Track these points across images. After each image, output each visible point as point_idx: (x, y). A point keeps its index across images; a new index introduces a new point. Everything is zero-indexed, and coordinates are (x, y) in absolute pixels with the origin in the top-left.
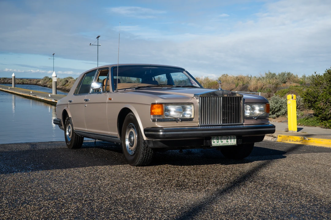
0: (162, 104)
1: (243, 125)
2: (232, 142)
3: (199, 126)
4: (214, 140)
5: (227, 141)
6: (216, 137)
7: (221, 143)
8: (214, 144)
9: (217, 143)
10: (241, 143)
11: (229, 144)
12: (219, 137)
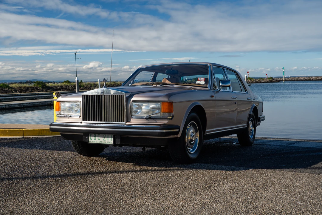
0: (60, 102)
1: (126, 124)
2: (109, 141)
3: (81, 123)
4: (91, 137)
5: (104, 139)
6: (93, 134)
7: (98, 141)
8: (91, 140)
9: (94, 140)
10: (119, 143)
11: (106, 142)
12: (97, 135)
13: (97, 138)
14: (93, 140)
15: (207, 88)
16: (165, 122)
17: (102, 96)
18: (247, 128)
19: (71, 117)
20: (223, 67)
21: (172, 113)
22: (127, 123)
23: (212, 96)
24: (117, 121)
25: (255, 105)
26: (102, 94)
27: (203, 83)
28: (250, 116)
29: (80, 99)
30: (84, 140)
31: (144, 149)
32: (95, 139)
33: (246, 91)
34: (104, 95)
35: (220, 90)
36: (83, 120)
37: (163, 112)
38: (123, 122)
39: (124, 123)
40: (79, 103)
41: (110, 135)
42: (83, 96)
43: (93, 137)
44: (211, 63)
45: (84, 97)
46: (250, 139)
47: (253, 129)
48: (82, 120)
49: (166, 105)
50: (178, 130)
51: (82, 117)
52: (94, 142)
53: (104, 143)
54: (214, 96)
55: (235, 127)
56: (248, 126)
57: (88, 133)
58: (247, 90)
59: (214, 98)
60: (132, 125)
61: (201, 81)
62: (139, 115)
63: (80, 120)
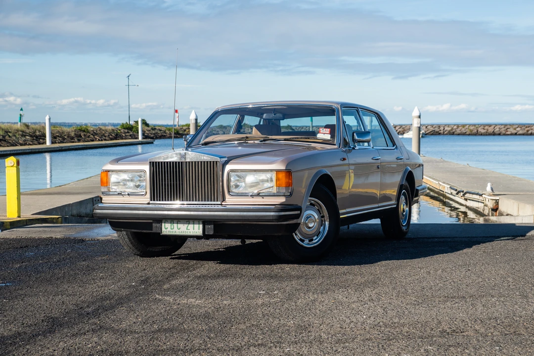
0: (109, 171)
1: (221, 204)
2: (196, 229)
3: (149, 204)
4: (166, 224)
5: (187, 227)
6: (169, 221)
7: (177, 231)
8: (166, 230)
9: (171, 230)
10: (211, 233)
11: (190, 232)
12: (175, 221)
13: (175, 225)
14: (169, 229)
15: (335, 145)
16: (282, 200)
17: (182, 162)
18: (397, 208)
19: (129, 195)
20: (357, 108)
21: (290, 188)
22: (223, 204)
23: (344, 159)
24: (206, 199)
25: (410, 169)
26: (183, 160)
27: (328, 137)
28: (401, 187)
29: (146, 168)
30: (154, 230)
31: (243, 242)
32: (173, 229)
33: (394, 146)
34: (186, 162)
35: (354, 148)
36: (151, 200)
37: (278, 186)
38: (217, 201)
39: (219, 203)
40: (142, 173)
41: (196, 221)
42: (150, 162)
43: (170, 224)
44: (337, 103)
45: (153, 164)
46: (403, 226)
47: (407, 209)
48: (149, 199)
49: (282, 176)
50: (299, 212)
51: (148, 195)
52: (171, 234)
53: (187, 234)
54: (347, 158)
55: (378, 207)
56: (398, 205)
57: (161, 220)
58: (395, 144)
59: (346, 162)
60: (227, 206)
61: (324, 134)
62: (240, 190)
63: (147, 199)
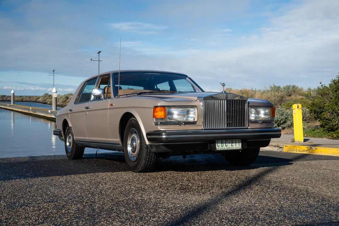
0: (165, 107)
2: (237, 146)
4: (218, 144)
5: (232, 145)
6: (220, 141)
7: (225, 147)
8: (218, 147)
9: (222, 147)
10: (246, 147)
11: (233, 148)
12: (224, 141)
13: (224, 144)
22: (249, 128)
30: (210, 148)
36: (204, 127)
37: (272, 116)
41: (237, 140)
49: (273, 110)
